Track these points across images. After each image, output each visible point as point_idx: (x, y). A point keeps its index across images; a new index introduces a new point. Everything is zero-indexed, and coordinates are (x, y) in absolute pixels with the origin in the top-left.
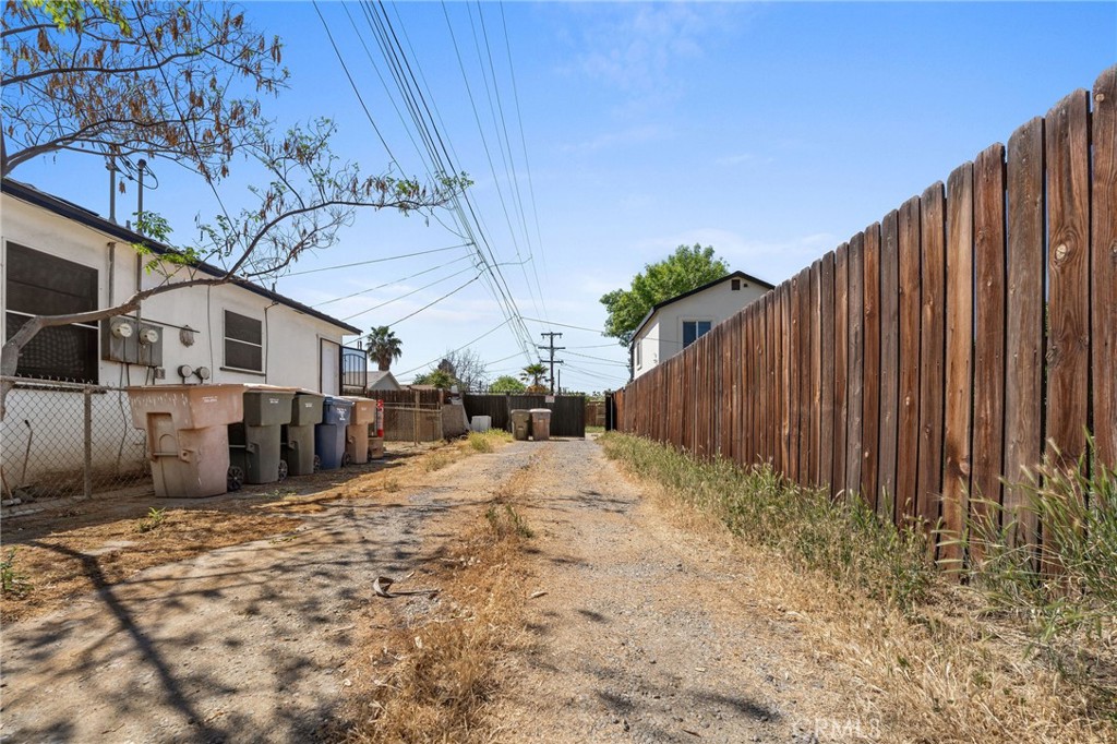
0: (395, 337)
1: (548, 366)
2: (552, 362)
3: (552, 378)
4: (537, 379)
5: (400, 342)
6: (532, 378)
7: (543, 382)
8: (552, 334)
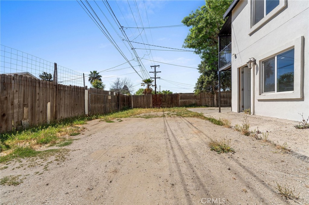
0: (99, 74)
1: (154, 79)
2: (155, 78)
3: (156, 85)
4: (148, 86)
5: (101, 76)
6: (146, 85)
7: (151, 87)
8: (155, 66)
